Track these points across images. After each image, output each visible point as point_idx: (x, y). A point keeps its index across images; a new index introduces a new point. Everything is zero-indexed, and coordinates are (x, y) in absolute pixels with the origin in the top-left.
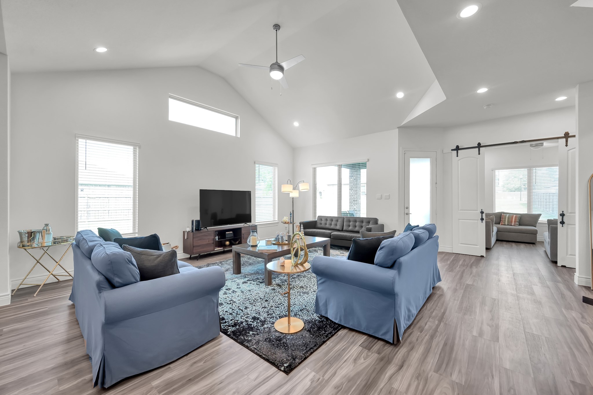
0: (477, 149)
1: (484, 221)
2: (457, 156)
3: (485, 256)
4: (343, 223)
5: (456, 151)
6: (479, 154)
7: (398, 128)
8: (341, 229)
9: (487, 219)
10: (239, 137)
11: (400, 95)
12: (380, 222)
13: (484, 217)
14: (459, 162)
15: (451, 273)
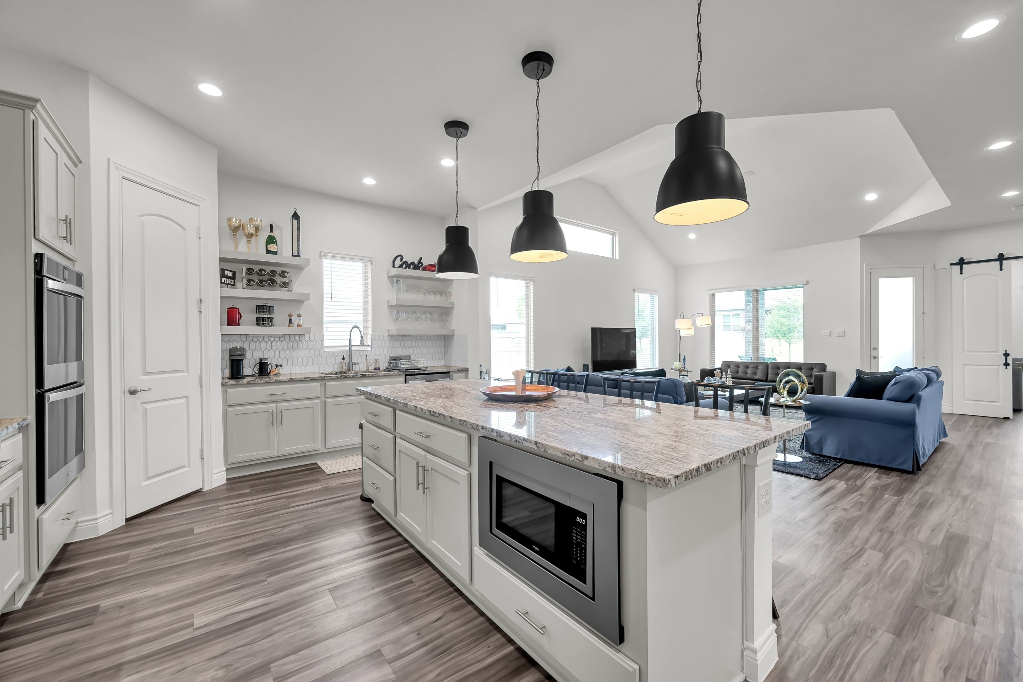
0: (998, 263)
1: (1010, 368)
2: (961, 273)
3: (1011, 417)
4: (766, 371)
5: (959, 266)
6: (1001, 269)
7: (860, 237)
8: (764, 379)
9: (1015, 365)
10: (617, 258)
11: (871, 197)
12: (829, 369)
13: (1010, 361)
14: (965, 282)
15: (958, 432)
